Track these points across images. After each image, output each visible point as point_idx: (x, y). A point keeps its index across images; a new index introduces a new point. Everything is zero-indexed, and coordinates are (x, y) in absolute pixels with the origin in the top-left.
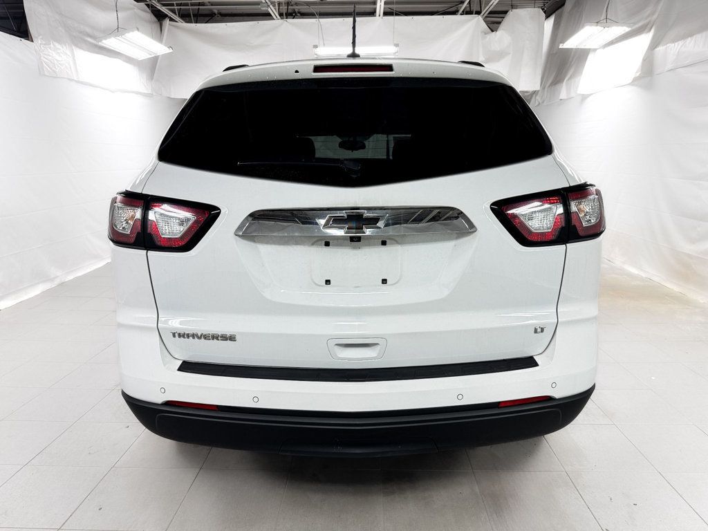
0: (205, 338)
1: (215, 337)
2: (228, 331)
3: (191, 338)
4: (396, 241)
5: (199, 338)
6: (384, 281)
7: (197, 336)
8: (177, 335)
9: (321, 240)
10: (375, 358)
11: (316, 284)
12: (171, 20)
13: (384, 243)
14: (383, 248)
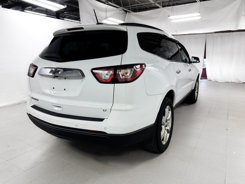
1: (36, 99)
2: (38, 98)
4: (68, 78)
6: (65, 89)
9: (53, 76)
10: (60, 111)
12: (129, 12)
13: (65, 79)
14: (65, 80)
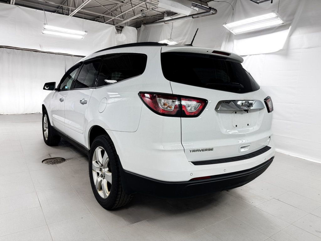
0: (203, 151)
1: (206, 150)
2: (210, 147)
3: (197, 151)
4: (250, 111)
5: (200, 151)
6: (248, 125)
7: (200, 150)
8: (192, 151)
11: (233, 127)
